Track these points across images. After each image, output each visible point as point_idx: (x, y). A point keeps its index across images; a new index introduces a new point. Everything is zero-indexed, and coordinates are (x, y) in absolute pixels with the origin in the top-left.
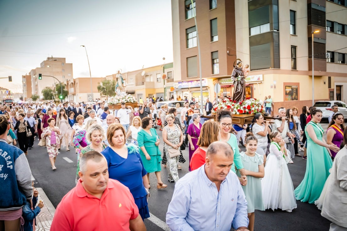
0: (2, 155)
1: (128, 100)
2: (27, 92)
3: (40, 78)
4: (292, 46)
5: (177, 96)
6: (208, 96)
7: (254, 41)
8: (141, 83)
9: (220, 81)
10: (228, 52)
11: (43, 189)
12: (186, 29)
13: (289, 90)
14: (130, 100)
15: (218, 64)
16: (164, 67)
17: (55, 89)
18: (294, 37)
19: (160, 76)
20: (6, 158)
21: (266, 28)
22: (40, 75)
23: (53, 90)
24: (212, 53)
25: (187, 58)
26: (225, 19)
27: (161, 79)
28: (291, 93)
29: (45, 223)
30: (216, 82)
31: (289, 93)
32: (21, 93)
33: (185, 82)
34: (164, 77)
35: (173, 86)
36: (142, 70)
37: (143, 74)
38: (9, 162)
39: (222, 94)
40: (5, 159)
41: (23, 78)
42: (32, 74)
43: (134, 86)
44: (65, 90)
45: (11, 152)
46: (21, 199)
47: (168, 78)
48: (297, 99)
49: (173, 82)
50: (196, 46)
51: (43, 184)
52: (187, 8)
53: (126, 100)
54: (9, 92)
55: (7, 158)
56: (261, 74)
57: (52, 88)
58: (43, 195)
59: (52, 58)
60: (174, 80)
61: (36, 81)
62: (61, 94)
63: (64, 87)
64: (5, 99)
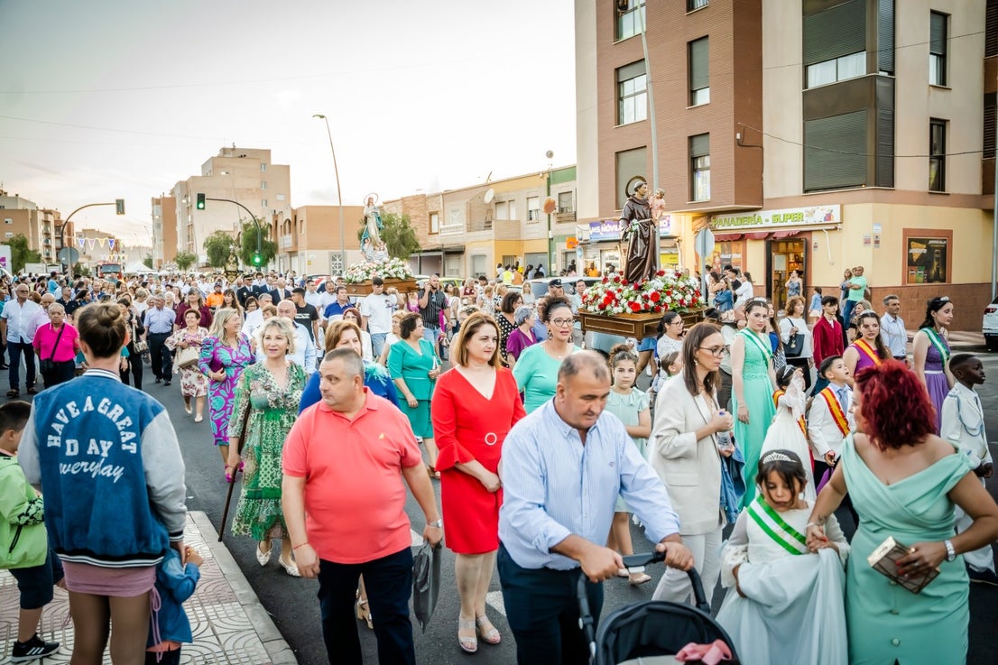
0: (109, 415)
1: (392, 272)
2: (165, 246)
3: (201, 205)
4: (932, 119)
5: (586, 262)
6: (676, 264)
7: (817, 104)
8: (483, 225)
9: (713, 223)
10: (738, 136)
11: (209, 516)
12: (617, 70)
13: (918, 250)
14: (396, 273)
15: (707, 174)
16: (549, 179)
17: (241, 236)
18: (941, 94)
19: (535, 204)
20: (118, 424)
21: (853, 67)
22: (201, 198)
23: (235, 239)
24: (691, 138)
25: (617, 153)
26: (732, 41)
27: (539, 212)
28: (924, 262)
29: (215, 611)
30: (701, 223)
31: (918, 260)
32: (147, 248)
33: (611, 224)
34: (549, 207)
35: (574, 235)
36: (487, 185)
37: (489, 197)
38: (127, 434)
39: (717, 260)
40: (116, 427)
41: (153, 205)
42: (177, 192)
43: (463, 231)
44: (269, 239)
45: (131, 405)
46: (155, 537)
47: (562, 210)
48: (943, 280)
49: (574, 223)
50: (645, 118)
51: (207, 502)
52: (621, 7)
53: (385, 273)
54: (117, 242)
55: (123, 422)
56: (837, 203)
57: (231, 235)
58: (209, 531)
59: (234, 149)
60: (578, 218)
61: (188, 215)
62: (257, 252)
63: (264, 233)
64: (101, 264)
